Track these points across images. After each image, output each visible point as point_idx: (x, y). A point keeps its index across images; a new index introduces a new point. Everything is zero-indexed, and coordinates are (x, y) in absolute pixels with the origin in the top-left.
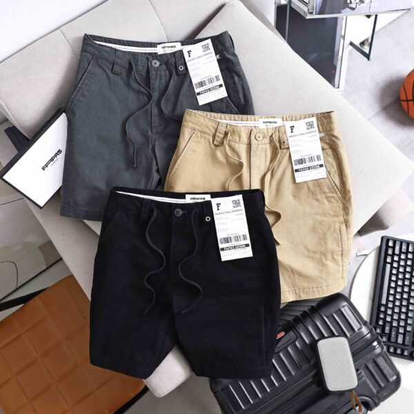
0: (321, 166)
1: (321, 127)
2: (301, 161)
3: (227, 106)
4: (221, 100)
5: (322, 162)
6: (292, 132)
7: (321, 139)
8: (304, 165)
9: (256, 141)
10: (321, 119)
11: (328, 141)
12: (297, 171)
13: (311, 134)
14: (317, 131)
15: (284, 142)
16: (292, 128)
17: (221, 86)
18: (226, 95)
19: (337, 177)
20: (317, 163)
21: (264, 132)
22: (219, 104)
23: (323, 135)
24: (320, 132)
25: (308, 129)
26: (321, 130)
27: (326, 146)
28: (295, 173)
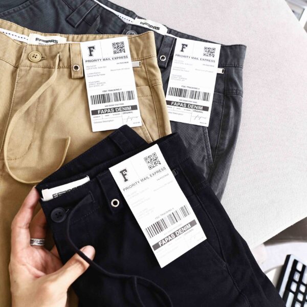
0: (134, 108)
1: (134, 53)
2: (103, 98)
3: (200, 140)
4: (197, 127)
5: (135, 102)
6: (91, 55)
7: (135, 69)
8: (107, 104)
9: (28, 62)
10: (136, 40)
11: (144, 74)
12: (95, 112)
13: (119, 61)
14: (129, 56)
15: (76, 68)
16: (91, 49)
17: (206, 109)
18: (207, 125)
19: (156, 129)
20: (128, 103)
21: (44, 50)
22: (190, 131)
23: (137, 64)
24: (133, 59)
25: (115, 52)
26: (135, 56)
27: (141, 82)
28: (92, 117)
